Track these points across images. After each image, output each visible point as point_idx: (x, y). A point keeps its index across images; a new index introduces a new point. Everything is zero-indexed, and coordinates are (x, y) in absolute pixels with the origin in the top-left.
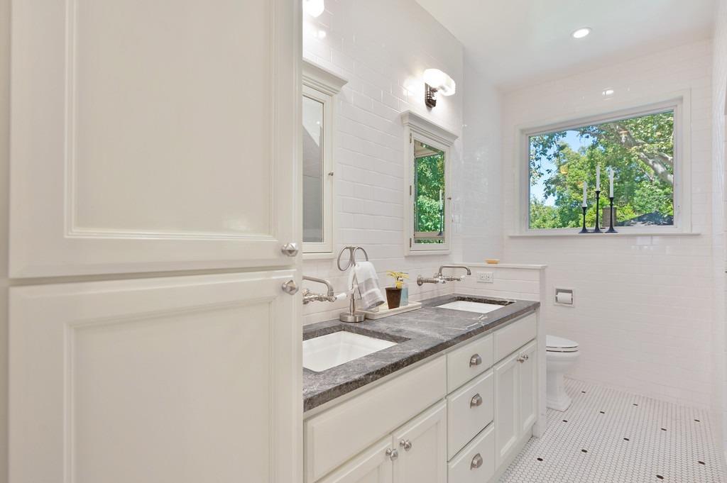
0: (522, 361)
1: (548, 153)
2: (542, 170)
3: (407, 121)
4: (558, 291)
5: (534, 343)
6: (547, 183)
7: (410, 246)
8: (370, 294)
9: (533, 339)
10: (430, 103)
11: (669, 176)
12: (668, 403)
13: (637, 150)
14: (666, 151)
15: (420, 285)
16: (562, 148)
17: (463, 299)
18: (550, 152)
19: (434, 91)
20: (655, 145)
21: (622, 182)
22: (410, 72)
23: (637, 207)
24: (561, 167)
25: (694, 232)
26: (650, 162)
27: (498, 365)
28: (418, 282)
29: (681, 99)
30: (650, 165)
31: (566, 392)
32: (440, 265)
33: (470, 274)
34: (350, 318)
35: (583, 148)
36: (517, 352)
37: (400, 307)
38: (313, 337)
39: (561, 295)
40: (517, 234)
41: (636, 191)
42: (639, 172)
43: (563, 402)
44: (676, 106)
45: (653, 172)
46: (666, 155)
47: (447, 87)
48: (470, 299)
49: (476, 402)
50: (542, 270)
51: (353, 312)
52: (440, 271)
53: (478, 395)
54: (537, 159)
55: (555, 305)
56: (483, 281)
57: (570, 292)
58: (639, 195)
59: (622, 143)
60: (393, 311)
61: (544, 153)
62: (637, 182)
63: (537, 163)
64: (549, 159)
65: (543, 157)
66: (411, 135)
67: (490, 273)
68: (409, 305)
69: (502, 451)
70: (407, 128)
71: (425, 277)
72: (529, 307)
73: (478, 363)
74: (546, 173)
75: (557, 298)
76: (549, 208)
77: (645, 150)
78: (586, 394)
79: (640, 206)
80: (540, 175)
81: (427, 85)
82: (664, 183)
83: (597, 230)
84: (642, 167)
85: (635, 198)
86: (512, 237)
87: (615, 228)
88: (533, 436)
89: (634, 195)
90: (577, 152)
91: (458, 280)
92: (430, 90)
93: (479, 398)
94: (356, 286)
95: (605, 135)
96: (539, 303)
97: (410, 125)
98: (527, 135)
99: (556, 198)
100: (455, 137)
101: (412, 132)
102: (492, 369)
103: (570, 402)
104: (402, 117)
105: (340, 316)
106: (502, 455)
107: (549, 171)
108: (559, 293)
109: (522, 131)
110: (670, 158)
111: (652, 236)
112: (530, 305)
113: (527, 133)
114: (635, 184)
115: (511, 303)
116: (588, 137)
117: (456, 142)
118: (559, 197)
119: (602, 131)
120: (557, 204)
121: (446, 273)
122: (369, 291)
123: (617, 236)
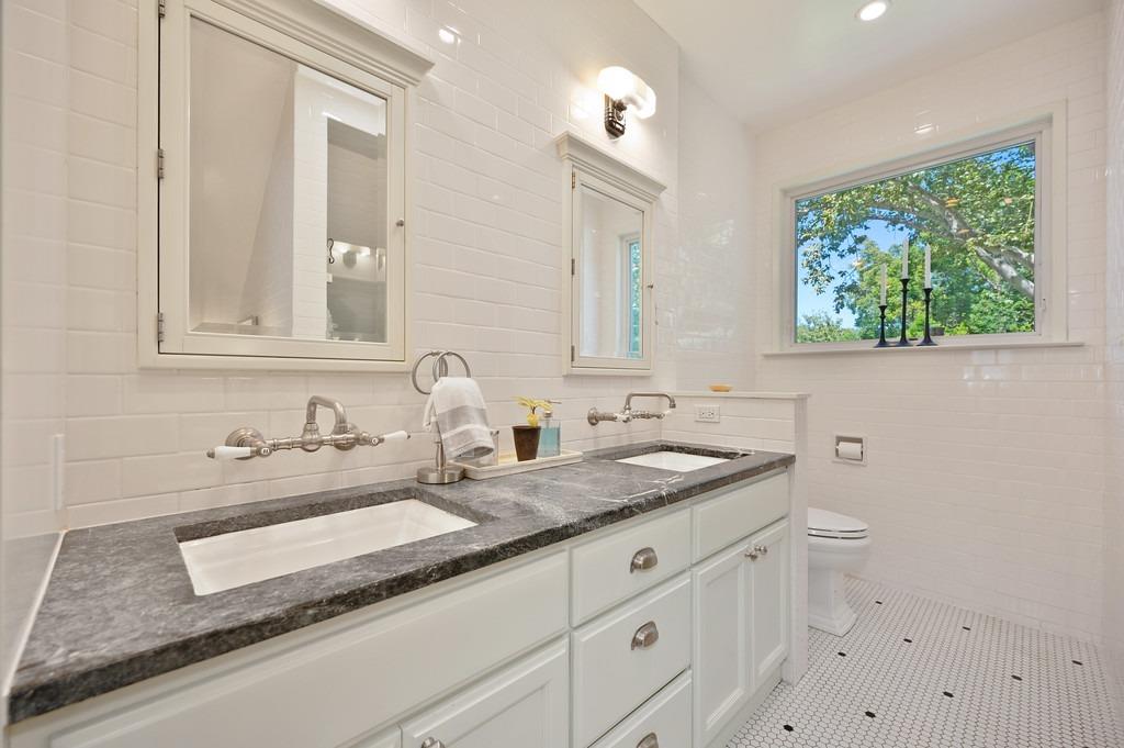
0: (754, 557)
1: (840, 249)
2: (832, 273)
3: (566, 150)
4: (840, 439)
5: (784, 524)
6: (839, 290)
7: (572, 360)
8: (461, 433)
9: (782, 518)
10: (614, 129)
11: (1024, 282)
12: (1023, 627)
13: (975, 244)
14: (1018, 244)
15: (593, 424)
16: (860, 240)
17: (670, 449)
18: (844, 246)
19: (620, 107)
20: (1003, 236)
21: (952, 294)
22: (577, 76)
23: (975, 328)
24: (864, 274)
25: (1072, 340)
26: (996, 261)
27: (701, 566)
28: (590, 419)
29: (1049, 120)
30: (995, 268)
31: (848, 602)
32: (629, 392)
33: (674, 406)
34: (433, 477)
35: (895, 247)
36: (747, 540)
37: (538, 459)
38: (342, 509)
39: (843, 446)
40: (776, 351)
41: (973, 306)
42: (978, 279)
43: (840, 619)
44: (1041, 132)
45: (998, 278)
46: (1020, 251)
47: (640, 100)
48: (681, 449)
49: (646, 637)
50: (801, 401)
51: (442, 465)
52: (628, 402)
53: (652, 624)
54: (824, 257)
55: (834, 462)
56: (707, 420)
57: (859, 441)
58: (978, 311)
59: (951, 235)
60: (523, 466)
61: (834, 247)
62: (975, 293)
63: (825, 262)
64: (842, 256)
65: (834, 254)
66: (573, 175)
67: (714, 405)
68: (562, 455)
69: (708, 722)
70: (567, 164)
71: (601, 411)
72: (773, 463)
73: (649, 563)
74: (838, 276)
75: (837, 451)
76: (848, 330)
77: (986, 243)
78: (883, 606)
79: (978, 326)
80: (831, 278)
81: (607, 98)
82: (1016, 292)
83: (904, 342)
84: (983, 271)
85: (971, 316)
86: (767, 356)
87: (933, 338)
88: (781, 683)
89: (969, 311)
90: (887, 252)
91: (659, 417)
92: (613, 106)
93: (652, 629)
94: (433, 419)
95: (928, 225)
96: (794, 456)
97: (571, 158)
98: (792, 198)
99: (857, 316)
100: (662, 188)
101: (575, 170)
102: (688, 574)
103: (853, 620)
104: (558, 146)
105: (418, 473)
106: (709, 727)
107: (842, 274)
108: (841, 443)
109: (785, 192)
110: (1025, 255)
111: (997, 349)
112: (775, 459)
113: (792, 195)
114: (972, 295)
115: (744, 455)
116: (902, 229)
117: (663, 196)
118: (861, 315)
119: (923, 220)
120: (858, 324)
121: (639, 405)
122: (460, 429)
123: (936, 350)
